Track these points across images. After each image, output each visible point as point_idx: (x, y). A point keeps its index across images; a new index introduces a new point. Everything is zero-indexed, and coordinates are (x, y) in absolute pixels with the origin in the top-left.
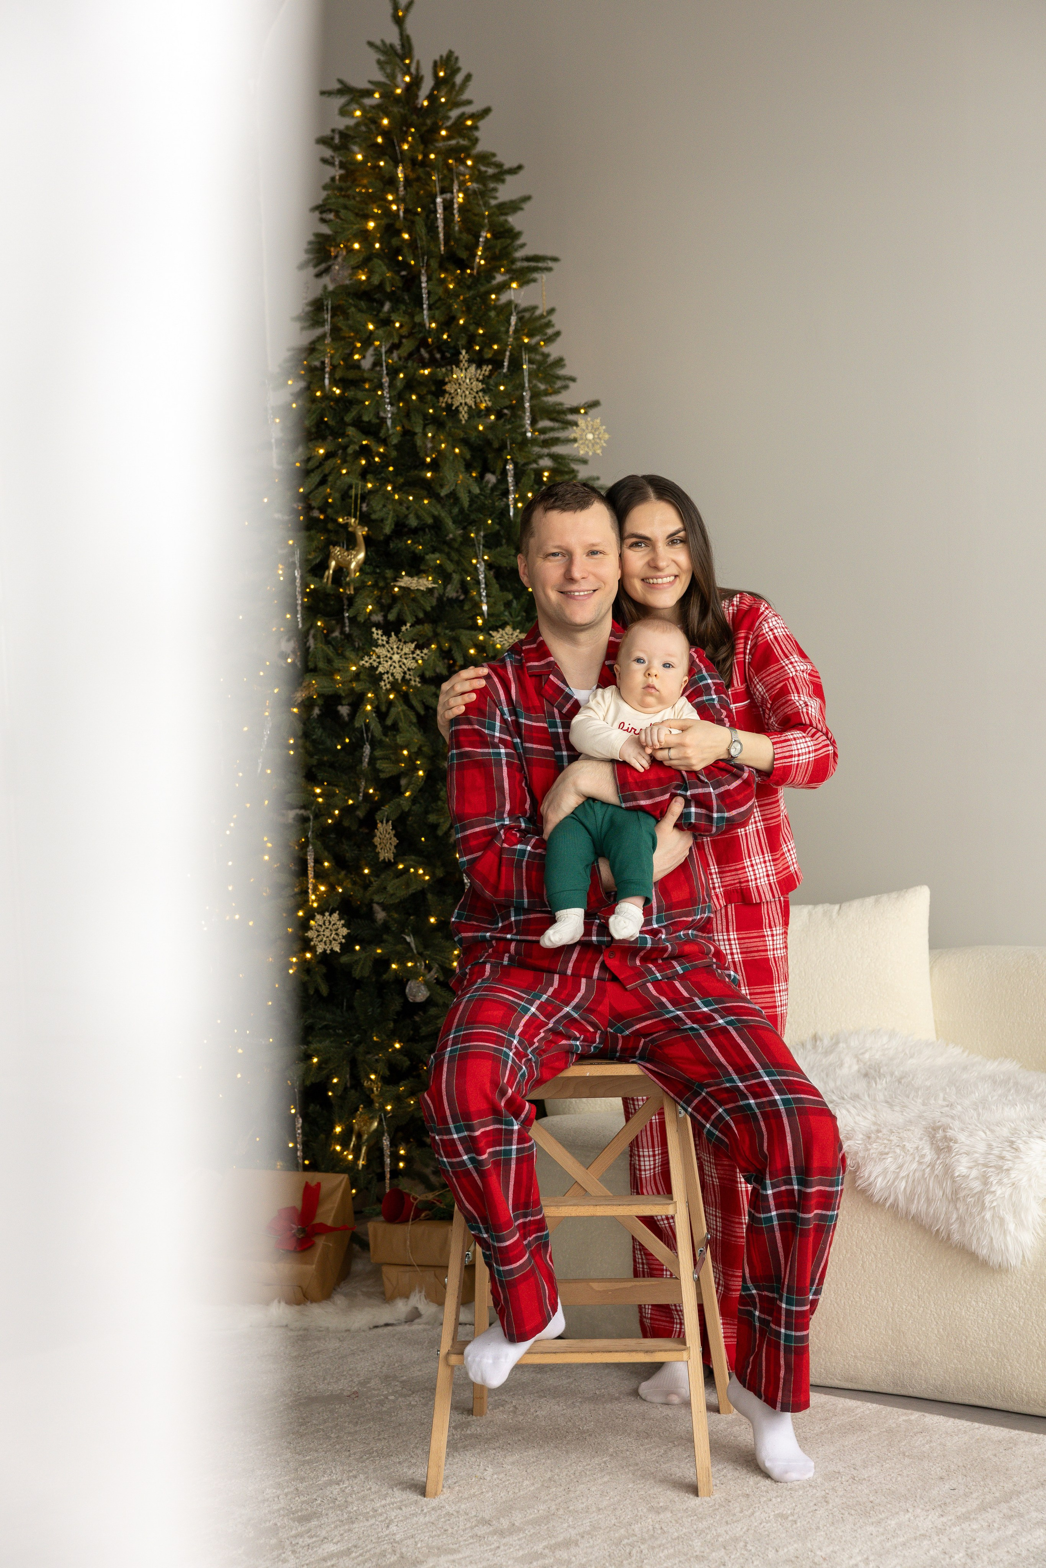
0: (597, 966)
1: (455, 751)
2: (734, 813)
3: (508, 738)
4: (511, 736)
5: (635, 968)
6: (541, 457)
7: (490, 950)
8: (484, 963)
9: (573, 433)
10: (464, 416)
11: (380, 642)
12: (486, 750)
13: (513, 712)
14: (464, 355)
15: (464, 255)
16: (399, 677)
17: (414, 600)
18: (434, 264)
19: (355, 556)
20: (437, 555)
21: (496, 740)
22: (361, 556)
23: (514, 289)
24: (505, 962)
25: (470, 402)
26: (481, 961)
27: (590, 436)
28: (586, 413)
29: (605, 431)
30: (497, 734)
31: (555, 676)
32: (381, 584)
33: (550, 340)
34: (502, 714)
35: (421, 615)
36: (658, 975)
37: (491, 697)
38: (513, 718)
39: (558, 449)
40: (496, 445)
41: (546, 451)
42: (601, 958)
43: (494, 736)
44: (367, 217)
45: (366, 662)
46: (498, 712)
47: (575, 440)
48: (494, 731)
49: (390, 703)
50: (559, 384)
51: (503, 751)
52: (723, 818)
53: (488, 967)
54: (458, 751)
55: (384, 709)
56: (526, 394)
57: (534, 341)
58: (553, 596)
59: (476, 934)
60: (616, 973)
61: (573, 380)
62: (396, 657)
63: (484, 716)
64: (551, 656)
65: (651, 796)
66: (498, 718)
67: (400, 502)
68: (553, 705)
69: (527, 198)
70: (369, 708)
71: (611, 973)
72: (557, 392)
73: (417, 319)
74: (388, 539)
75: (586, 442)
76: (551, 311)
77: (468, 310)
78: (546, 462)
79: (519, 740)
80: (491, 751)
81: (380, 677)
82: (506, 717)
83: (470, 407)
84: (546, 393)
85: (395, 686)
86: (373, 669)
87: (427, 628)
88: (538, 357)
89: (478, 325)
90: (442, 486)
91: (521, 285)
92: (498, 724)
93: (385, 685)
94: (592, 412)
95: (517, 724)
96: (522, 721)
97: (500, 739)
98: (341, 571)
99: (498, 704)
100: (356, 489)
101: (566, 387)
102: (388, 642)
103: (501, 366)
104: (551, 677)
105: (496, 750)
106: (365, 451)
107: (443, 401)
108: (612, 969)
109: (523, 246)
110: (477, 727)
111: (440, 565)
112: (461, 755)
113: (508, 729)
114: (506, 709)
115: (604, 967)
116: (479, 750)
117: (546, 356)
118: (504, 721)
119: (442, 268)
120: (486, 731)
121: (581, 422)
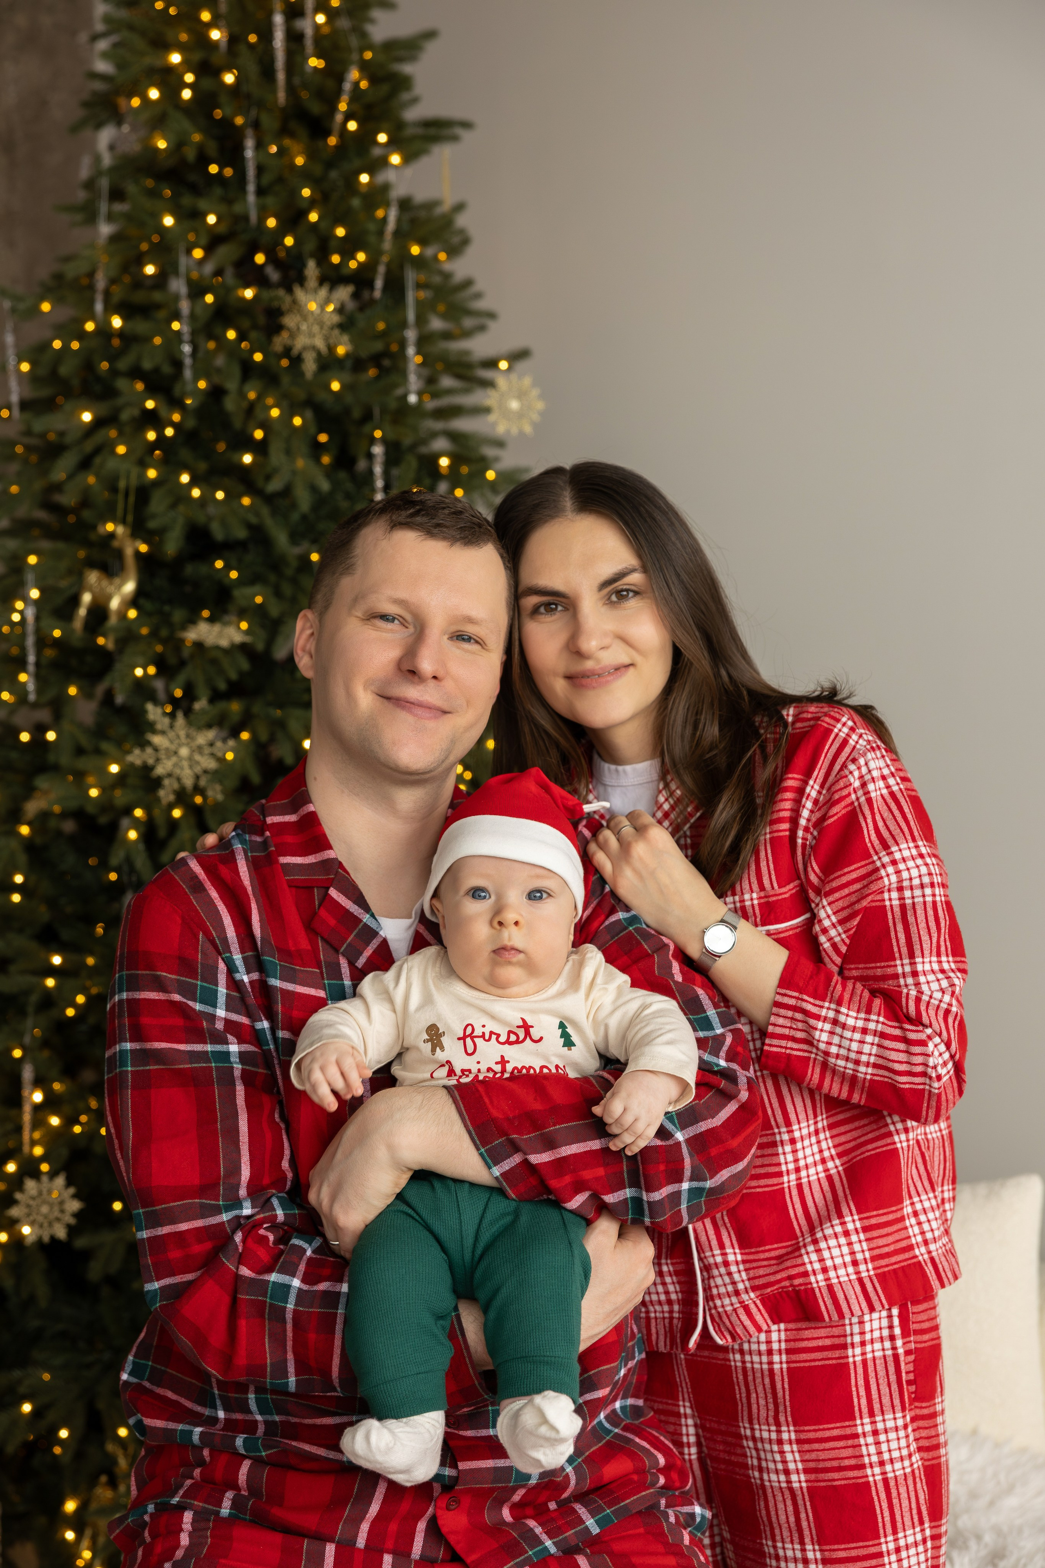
0: (421, 1526)
1: (128, 1046)
2: (725, 1174)
3: (244, 1020)
4: (249, 1015)
5: (499, 1527)
6: (434, 435)
7: (197, 1472)
8: (181, 1508)
9: (488, 398)
10: (310, 366)
11: (159, 727)
12: (198, 1047)
13: (256, 963)
14: (311, 269)
15: (316, 108)
16: (189, 782)
17: (214, 662)
18: (269, 122)
19: (120, 587)
20: (257, 588)
21: (220, 1025)
22: (130, 587)
23: (396, 167)
24: (225, 1511)
25: (320, 343)
26: (175, 1500)
27: (514, 405)
28: (510, 369)
29: (540, 396)
30: (221, 1013)
31: (340, 890)
32: (164, 633)
33: (454, 251)
34: (231, 970)
35: (222, 686)
36: (549, 1543)
37: (208, 934)
38: (255, 976)
39: (462, 424)
40: (357, 414)
41: (439, 425)
42: (431, 1510)
43: (213, 1017)
44: (167, 47)
45: (136, 757)
46: (222, 966)
47: (487, 410)
48: (215, 1006)
49: (174, 825)
50: (468, 322)
51: (234, 1048)
52: (700, 1190)
53: (188, 1516)
54: (136, 1046)
55: (162, 833)
56: (411, 335)
57: (430, 252)
58: (365, 700)
59: (171, 1425)
60: (459, 1548)
61: (492, 315)
62: (184, 752)
63: (193, 974)
64: (329, 847)
65: (550, 1144)
66: (222, 978)
67: (203, 502)
68: (337, 951)
69: (430, 35)
70: (133, 835)
71: (449, 1547)
72: (467, 334)
73: (237, 208)
74: (180, 560)
75: (507, 414)
76: (459, 207)
77: (321, 200)
78: (441, 444)
79: (266, 1024)
80: (209, 1048)
81: (157, 783)
82: (238, 976)
83: (319, 353)
84: (447, 336)
85: (182, 797)
86: (147, 769)
87: (235, 707)
88: (437, 279)
89: (339, 222)
90: (268, 478)
91: (407, 159)
92: (222, 990)
93: (165, 795)
94: (521, 366)
95: (263, 989)
96: (275, 982)
97: (227, 1021)
98: (99, 612)
99: (221, 948)
100: (128, 477)
101: (482, 328)
102: (172, 727)
103: (371, 285)
104: (333, 893)
105: (219, 1048)
106: (153, 419)
107: (279, 342)
108: (452, 1539)
109: (415, 100)
110: (177, 997)
111: (260, 606)
112: (143, 1056)
113: (243, 999)
114: (238, 958)
115: (434, 1529)
116: (182, 1047)
117: (447, 276)
118: (234, 984)
119: (284, 131)
120: (198, 1007)
121: (502, 382)
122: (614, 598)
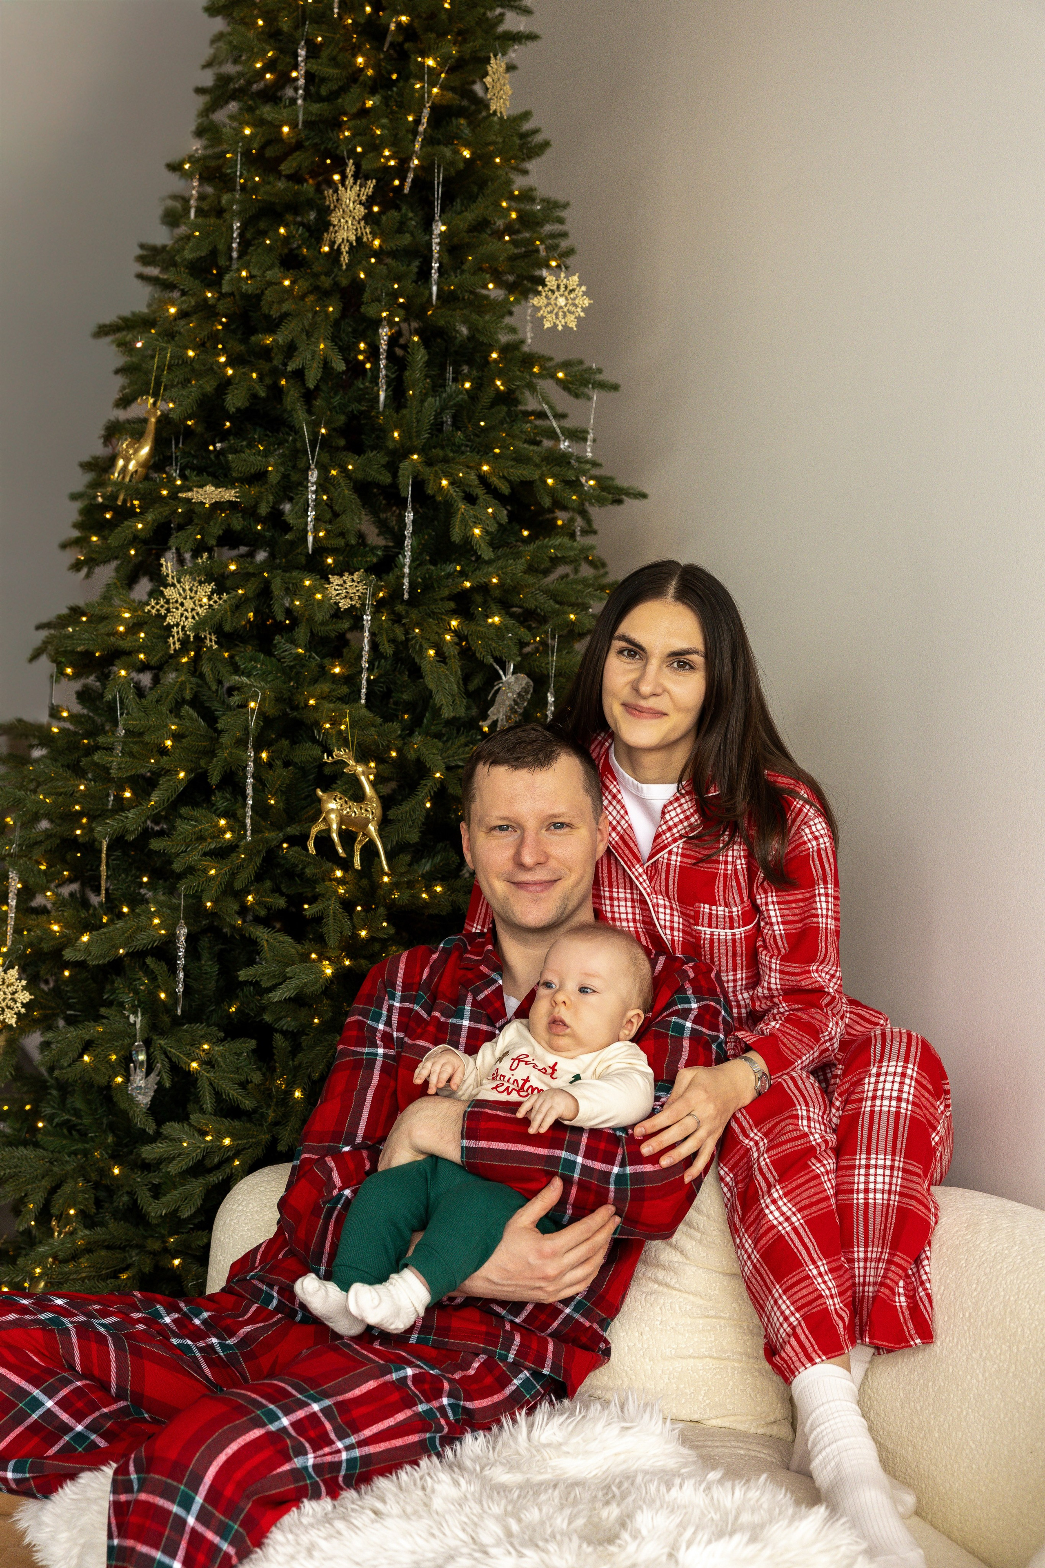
10: (345, 258)
11: (170, 579)
14: (350, 167)
16: (191, 632)
21: (378, 1035)
25: (352, 236)
27: (561, 302)
29: (584, 293)
30: (381, 1027)
45: (152, 608)
46: (386, 997)
51: (381, 1050)
56: (436, 227)
58: (500, 886)
62: (188, 604)
66: (385, 1005)
75: (555, 309)
80: (366, 1050)
92: (384, 1013)
93: (173, 643)
97: (383, 1033)
102: (179, 581)
105: (372, 1050)
107: (327, 239)
110: (359, 1018)
116: (353, 1048)
120: (369, 1023)
121: (551, 280)
122: (675, 665)
